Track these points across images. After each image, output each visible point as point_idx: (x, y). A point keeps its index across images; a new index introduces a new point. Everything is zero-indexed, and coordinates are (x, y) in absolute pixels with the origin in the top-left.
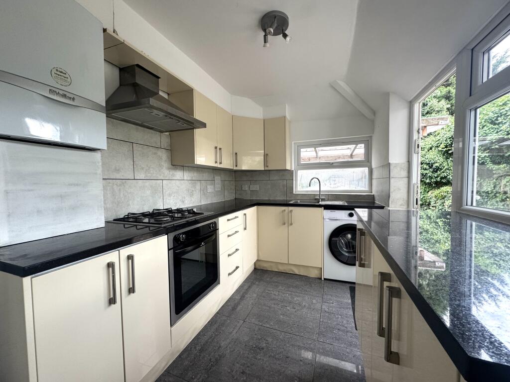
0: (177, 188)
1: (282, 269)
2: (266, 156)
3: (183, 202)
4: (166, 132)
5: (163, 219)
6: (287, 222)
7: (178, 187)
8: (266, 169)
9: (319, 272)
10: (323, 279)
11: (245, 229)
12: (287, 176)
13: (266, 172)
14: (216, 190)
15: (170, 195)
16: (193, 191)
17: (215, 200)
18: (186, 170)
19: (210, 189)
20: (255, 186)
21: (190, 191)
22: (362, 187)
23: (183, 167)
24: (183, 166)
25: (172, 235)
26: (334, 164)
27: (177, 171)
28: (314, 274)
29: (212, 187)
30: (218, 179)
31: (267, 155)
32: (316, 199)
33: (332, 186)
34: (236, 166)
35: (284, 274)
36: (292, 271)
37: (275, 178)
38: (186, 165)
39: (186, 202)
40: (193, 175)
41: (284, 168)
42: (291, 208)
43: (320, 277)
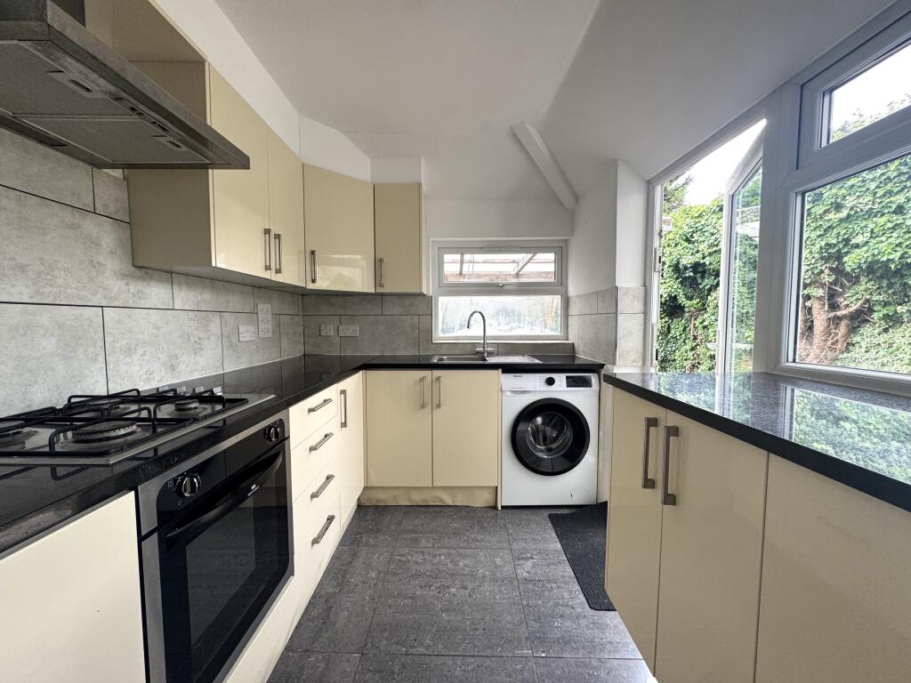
0: (155, 332)
1: (417, 498)
2: (378, 263)
3: (173, 368)
4: (114, 166)
5: (112, 434)
6: (429, 402)
7: (158, 328)
8: (380, 290)
9: (493, 494)
10: (500, 508)
11: (344, 425)
12: (419, 305)
13: (377, 298)
14: (261, 335)
15: (129, 351)
16: (200, 339)
17: (259, 359)
18: (180, 284)
19: (247, 333)
20: (351, 327)
21: (192, 340)
22: (552, 330)
23: (169, 275)
24: (171, 273)
25: (151, 489)
26: (506, 287)
27: (152, 284)
28: (482, 500)
29: (252, 328)
30: (265, 310)
31: (381, 260)
32: (477, 353)
33: (502, 327)
34: (314, 281)
35: (422, 509)
36: (441, 500)
37: (395, 312)
38: (182, 269)
39: (182, 367)
40: (199, 298)
41: (416, 290)
42: (437, 373)
43: (492, 504)
